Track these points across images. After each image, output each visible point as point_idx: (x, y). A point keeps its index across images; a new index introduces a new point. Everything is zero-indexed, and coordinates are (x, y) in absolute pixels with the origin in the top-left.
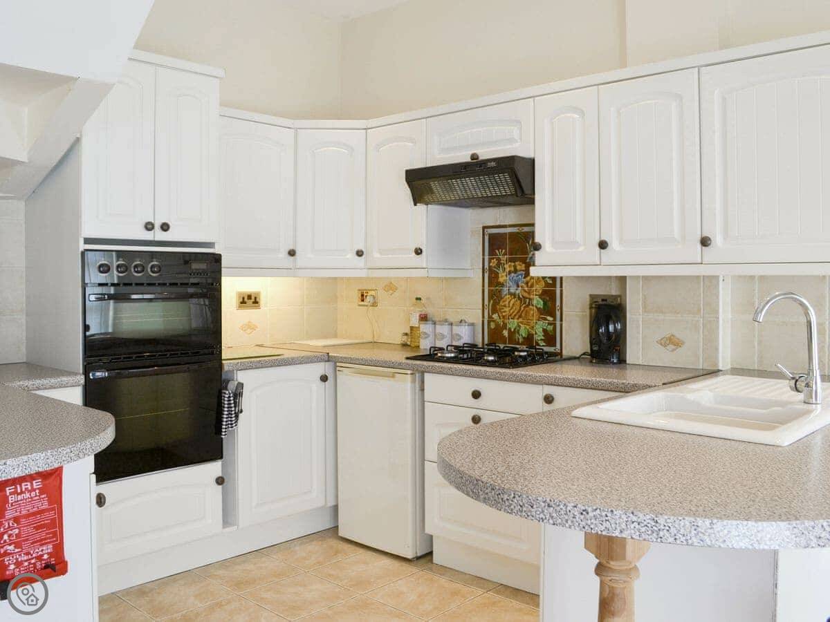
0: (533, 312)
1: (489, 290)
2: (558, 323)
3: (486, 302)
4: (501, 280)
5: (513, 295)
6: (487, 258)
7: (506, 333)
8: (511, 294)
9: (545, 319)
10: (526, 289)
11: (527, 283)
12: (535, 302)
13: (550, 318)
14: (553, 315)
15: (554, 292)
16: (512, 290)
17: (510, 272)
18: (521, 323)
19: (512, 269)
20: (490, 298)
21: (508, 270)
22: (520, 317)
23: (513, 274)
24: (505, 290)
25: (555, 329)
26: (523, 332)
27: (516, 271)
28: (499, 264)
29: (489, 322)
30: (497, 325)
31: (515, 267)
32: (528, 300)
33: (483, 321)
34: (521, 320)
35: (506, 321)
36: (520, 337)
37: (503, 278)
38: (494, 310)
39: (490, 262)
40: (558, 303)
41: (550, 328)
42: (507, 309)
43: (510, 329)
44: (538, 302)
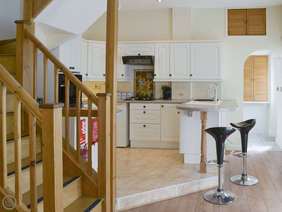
0: (148, 89)
1: (136, 85)
2: (154, 92)
3: (135, 87)
4: (139, 82)
5: (142, 86)
6: (135, 77)
7: (140, 94)
8: (142, 85)
9: (151, 91)
10: (146, 84)
11: (146, 83)
12: (148, 87)
13: (152, 91)
14: (153, 90)
15: (153, 85)
16: (142, 84)
17: (142, 80)
18: (145, 92)
19: (142, 79)
20: (136, 86)
21: (141, 80)
22: (144, 90)
23: (142, 81)
24: (140, 85)
25: (153, 93)
26: (145, 94)
27: (143, 80)
28: (139, 78)
29: (136, 92)
30: (138, 92)
31: (143, 79)
32: (146, 87)
33: (134, 92)
34: (144, 91)
35: (141, 92)
36: (144, 95)
37: (140, 81)
38: (137, 89)
39: (136, 78)
40: (154, 87)
41: (152, 93)
42: (141, 89)
43: (141, 94)
44: (149, 87)
